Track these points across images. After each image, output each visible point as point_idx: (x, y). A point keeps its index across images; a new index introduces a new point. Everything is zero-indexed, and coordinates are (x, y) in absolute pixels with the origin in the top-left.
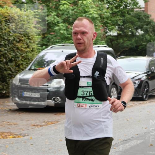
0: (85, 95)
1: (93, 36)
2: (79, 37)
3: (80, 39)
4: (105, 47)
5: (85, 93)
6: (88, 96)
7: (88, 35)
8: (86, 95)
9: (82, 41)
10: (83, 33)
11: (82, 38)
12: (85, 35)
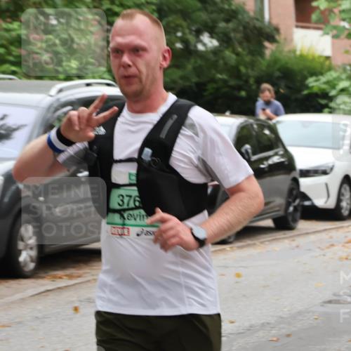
0: (125, 207)
1: (161, 58)
2: (126, 59)
3: (129, 66)
4: (108, 85)
5: (126, 200)
6: (132, 209)
7: (148, 56)
8: (128, 205)
9: (133, 70)
10: (136, 50)
11: (134, 64)
12: (139, 56)
